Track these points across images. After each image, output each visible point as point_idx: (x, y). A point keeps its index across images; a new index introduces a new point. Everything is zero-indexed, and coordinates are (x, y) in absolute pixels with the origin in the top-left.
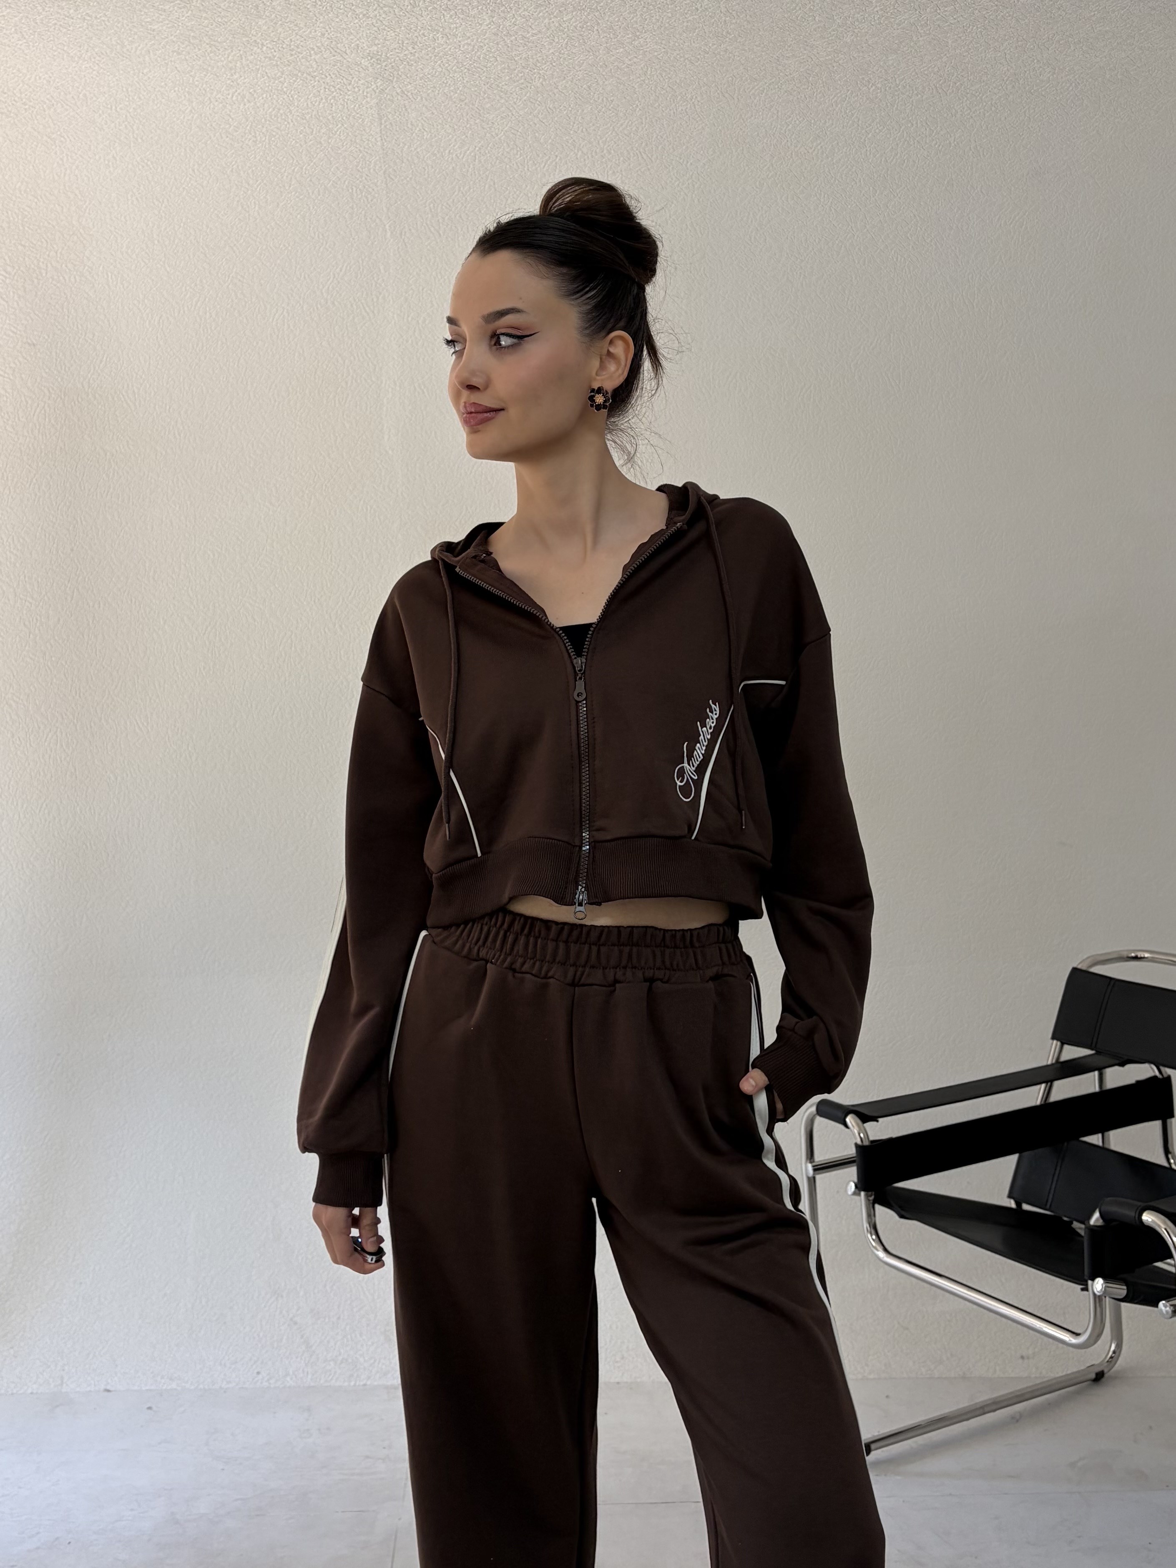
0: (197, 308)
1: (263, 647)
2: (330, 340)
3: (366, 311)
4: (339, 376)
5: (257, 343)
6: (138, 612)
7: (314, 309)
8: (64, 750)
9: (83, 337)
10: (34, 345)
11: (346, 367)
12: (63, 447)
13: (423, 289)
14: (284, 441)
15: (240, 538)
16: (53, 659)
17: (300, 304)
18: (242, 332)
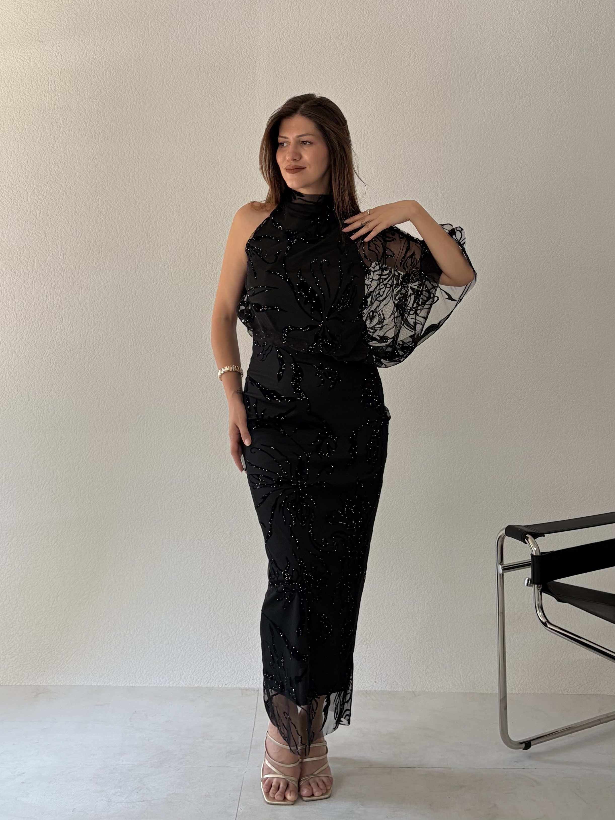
0: (143, 22)
1: (179, 232)
2: (225, 43)
3: (247, 26)
4: (229, 66)
5: (180, 44)
6: (103, 209)
7: (215, 24)
8: (55, 292)
9: (73, 38)
10: (43, 42)
11: (234, 61)
12: (59, 106)
13: (282, 14)
14: (195, 105)
15: (166, 164)
16: (50, 235)
17: (207, 21)
18: (170, 37)
